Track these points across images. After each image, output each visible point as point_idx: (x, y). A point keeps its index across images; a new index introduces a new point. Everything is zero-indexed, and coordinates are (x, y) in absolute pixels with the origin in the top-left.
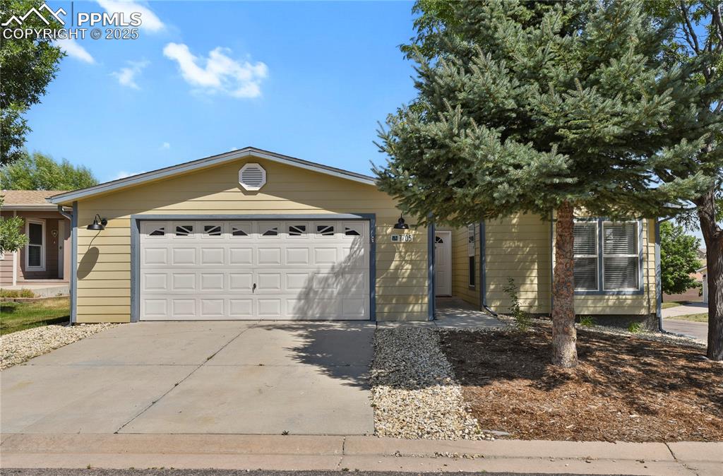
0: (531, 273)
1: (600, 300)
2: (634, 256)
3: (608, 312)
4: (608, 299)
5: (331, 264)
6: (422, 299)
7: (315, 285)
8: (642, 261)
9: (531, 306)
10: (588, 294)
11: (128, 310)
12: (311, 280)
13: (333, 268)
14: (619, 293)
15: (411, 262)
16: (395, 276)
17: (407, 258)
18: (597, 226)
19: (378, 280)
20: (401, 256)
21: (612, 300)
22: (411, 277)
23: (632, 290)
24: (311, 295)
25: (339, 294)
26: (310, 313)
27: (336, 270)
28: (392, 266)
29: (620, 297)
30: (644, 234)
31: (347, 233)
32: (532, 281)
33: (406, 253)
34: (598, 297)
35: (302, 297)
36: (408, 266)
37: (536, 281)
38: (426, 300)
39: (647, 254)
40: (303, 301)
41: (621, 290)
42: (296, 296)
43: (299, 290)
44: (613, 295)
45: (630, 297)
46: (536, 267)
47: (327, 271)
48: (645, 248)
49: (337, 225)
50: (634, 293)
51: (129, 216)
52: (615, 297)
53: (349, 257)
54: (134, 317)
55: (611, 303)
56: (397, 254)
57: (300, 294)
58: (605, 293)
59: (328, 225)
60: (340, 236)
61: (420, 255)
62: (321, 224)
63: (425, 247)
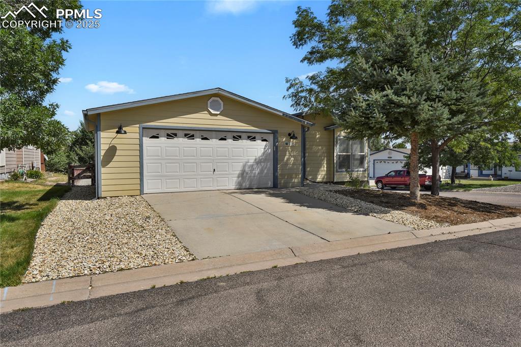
2: (363, 154)
4: (354, 174)
5: (254, 158)
6: (299, 176)
7: (247, 169)
9: (323, 178)
10: (347, 171)
11: (138, 187)
12: (244, 166)
13: (256, 159)
14: (358, 171)
15: (294, 156)
16: (287, 164)
17: (292, 154)
19: (279, 166)
20: (289, 153)
22: (293, 164)
23: (362, 169)
24: (245, 174)
25: (258, 174)
26: (244, 184)
27: (257, 160)
28: (285, 159)
29: (358, 173)
30: (367, 144)
31: (262, 140)
32: (324, 166)
33: (291, 151)
34: (351, 173)
35: (240, 176)
36: (292, 159)
37: (326, 166)
40: (240, 178)
41: (358, 169)
42: (237, 176)
43: (239, 172)
45: (361, 173)
46: (326, 159)
47: (253, 161)
48: (367, 151)
49: (257, 136)
50: (363, 171)
51: (138, 126)
52: (356, 173)
53: (264, 153)
54: (142, 190)
55: (355, 176)
56: (287, 152)
57: (239, 174)
58: (353, 171)
59: (253, 135)
60: (259, 142)
61: (298, 153)
62: (250, 135)
63: (300, 149)
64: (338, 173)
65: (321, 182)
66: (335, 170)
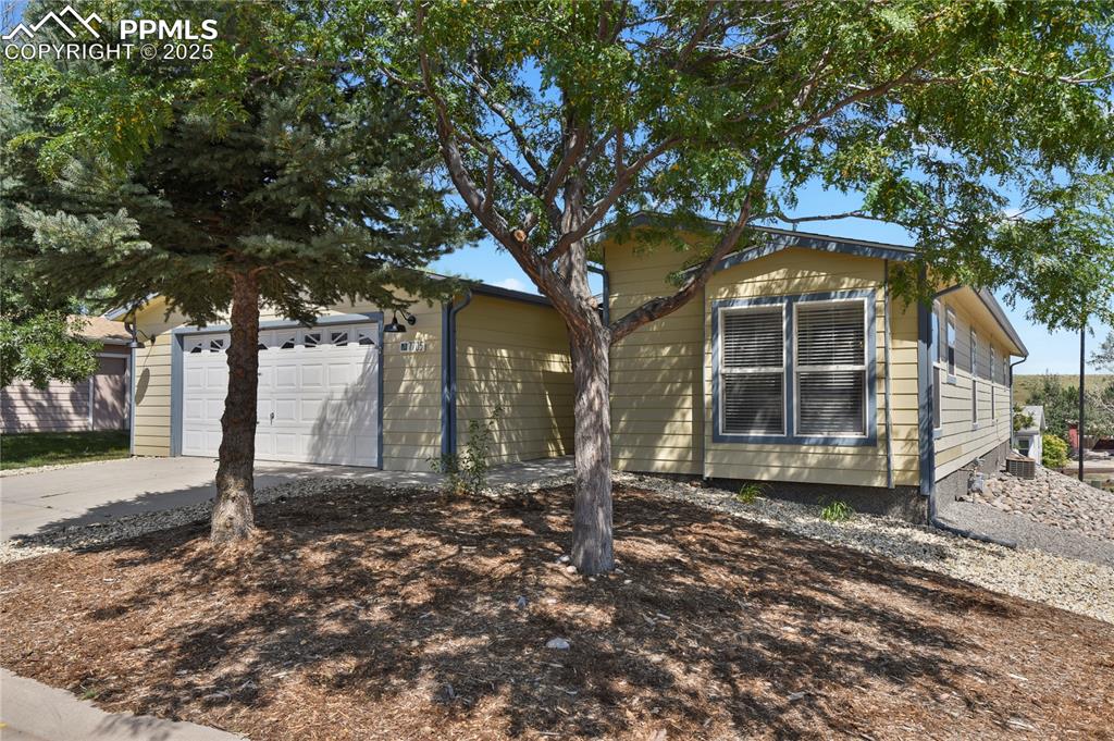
0: (684, 400)
1: (792, 453)
2: (858, 368)
3: (805, 478)
4: (806, 453)
5: (344, 387)
6: (436, 437)
7: (329, 416)
8: (873, 380)
9: (681, 460)
10: (765, 441)
11: (167, 442)
12: (324, 408)
13: (346, 392)
14: (827, 442)
15: (423, 382)
16: (404, 404)
17: (419, 376)
18: (784, 313)
19: (385, 409)
20: (412, 373)
21: (814, 456)
22: (422, 405)
23: (852, 436)
24: (325, 426)
25: (351, 429)
26: (322, 456)
27: (350, 395)
28: (402, 390)
29: (830, 449)
30: (879, 324)
31: (361, 343)
32: (684, 415)
33: (418, 367)
34: (787, 448)
35: (317, 431)
36: (419, 388)
37: (689, 417)
38: (440, 439)
39: (886, 364)
40: (316, 438)
41: (833, 435)
42: (309, 431)
43: (313, 422)
44: (816, 444)
45: (851, 450)
46: (690, 392)
47: (340, 395)
48: (879, 353)
49: (352, 331)
50: (859, 443)
51: (170, 331)
52: (820, 450)
53: (362, 376)
54: (176, 450)
55: (812, 460)
56: (407, 371)
57: (314, 428)
58: (800, 441)
59: (342, 330)
60: (353, 346)
61: (433, 370)
62: (335, 330)
63: (439, 359)
64: (721, 446)
65: (666, 476)
66: (708, 431)
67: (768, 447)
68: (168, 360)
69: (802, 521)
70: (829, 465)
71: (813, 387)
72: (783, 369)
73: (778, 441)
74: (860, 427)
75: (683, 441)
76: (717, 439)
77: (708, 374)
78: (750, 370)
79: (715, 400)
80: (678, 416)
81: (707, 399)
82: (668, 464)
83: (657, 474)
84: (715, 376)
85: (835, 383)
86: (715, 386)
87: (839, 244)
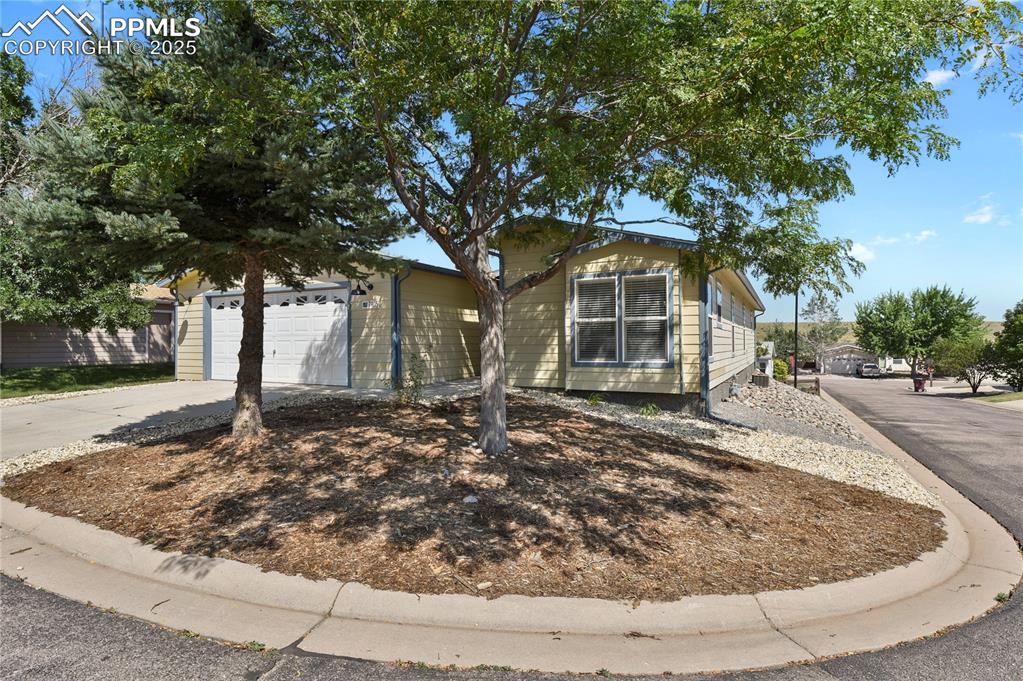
0: (553, 340)
1: (622, 373)
2: (663, 318)
3: (630, 389)
4: (631, 373)
5: (323, 332)
6: (387, 366)
7: (313, 352)
8: (672, 327)
9: (551, 379)
10: (605, 365)
11: (201, 370)
12: (310, 348)
13: (325, 336)
14: (644, 366)
16: (365, 344)
17: (375, 325)
18: (617, 283)
19: (353, 347)
20: (370, 323)
21: (636, 375)
22: (377, 346)
23: (660, 361)
24: (310, 361)
26: (310, 379)
27: (328, 338)
28: (363, 334)
29: (647, 371)
30: (676, 291)
31: (336, 302)
32: (553, 350)
34: (619, 370)
35: (305, 363)
37: (556, 351)
38: (390, 367)
39: (680, 316)
40: (305, 367)
41: (647, 361)
42: (300, 362)
43: (302, 357)
44: (636, 367)
45: (658, 371)
46: (557, 334)
47: (322, 338)
48: (676, 309)
49: (329, 294)
50: (663, 367)
51: (203, 294)
52: (639, 371)
54: (207, 375)
55: (634, 378)
56: (367, 321)
57: (303, 361)
58: (626, 366)
59: (322, 294)
60: (331, 305)
61: (385, 322)
62: (317, 293)
63: (389, 314)
64: (577, 369)
65: (541, 389)
66: (568, 360)
67: (608, 369)
68: (201, 314)
69: (629, 417)
70: (645, 381)
71: (635, 331)
72: (615, 319)
73: (613, 365)
74: (663, 355)
75: (553, 366)
76: (574, 364)
77: (568, 323)
78: (595, 320)
79: (573, 340)
80: (549, 351)
81: (568, 339)
82: (543, 381)
83: (535, 388)
84: (573, 324)
85: (648, 328)
86: (572, 329)
87: (651, 239)
